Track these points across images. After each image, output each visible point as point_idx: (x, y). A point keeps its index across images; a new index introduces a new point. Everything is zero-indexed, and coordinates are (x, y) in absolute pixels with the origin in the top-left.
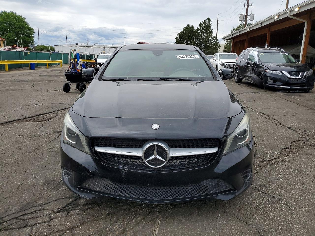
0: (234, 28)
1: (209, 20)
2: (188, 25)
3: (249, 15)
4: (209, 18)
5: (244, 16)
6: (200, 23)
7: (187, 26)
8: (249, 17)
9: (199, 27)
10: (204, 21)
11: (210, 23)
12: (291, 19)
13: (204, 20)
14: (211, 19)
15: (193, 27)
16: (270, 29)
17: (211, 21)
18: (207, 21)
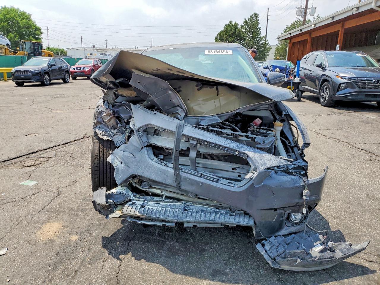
1: (256, 15)
2: (231, 22)
3: (309, 9)
5: (303, 10)
6: (245, 19)
8: (309, 11)
9: (243, 25)
10: (249, 18)
11: (257, 20)
12: (376, 11)
13: (250, 16)
15: (236, 25)
16: (343, 25)
17: (258, 17)
18: (254, 17)
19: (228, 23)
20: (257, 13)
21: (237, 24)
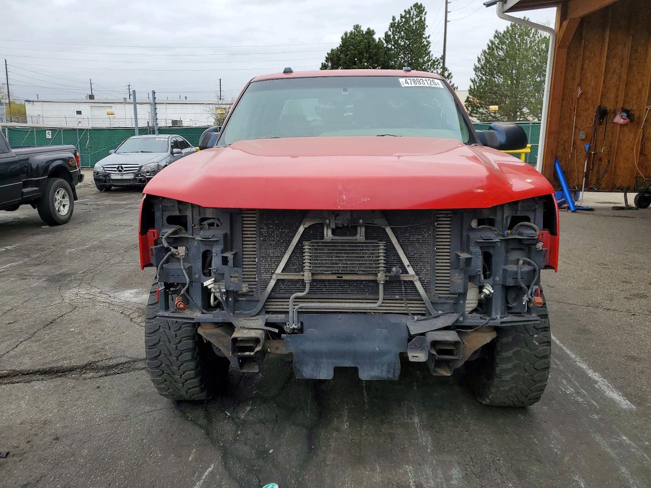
0: (496, 32)
1: (419, 8)
2: (357, 27)
4: (419, 4)
6: (394, 19)
7: (353, 30)
9: (389, 32)
10: (403, 14)
11: (421, 19)
13: (405, 11)
14: (423, 5)
15: (370, 33)
17: (424, 13)
18: (414, 12)
19: (350, 29)
20: (421, 4)
21: (373, 31)
